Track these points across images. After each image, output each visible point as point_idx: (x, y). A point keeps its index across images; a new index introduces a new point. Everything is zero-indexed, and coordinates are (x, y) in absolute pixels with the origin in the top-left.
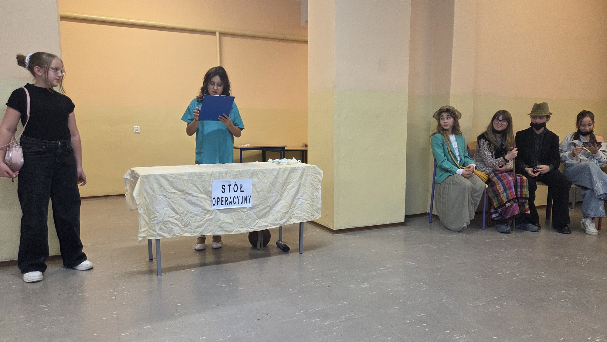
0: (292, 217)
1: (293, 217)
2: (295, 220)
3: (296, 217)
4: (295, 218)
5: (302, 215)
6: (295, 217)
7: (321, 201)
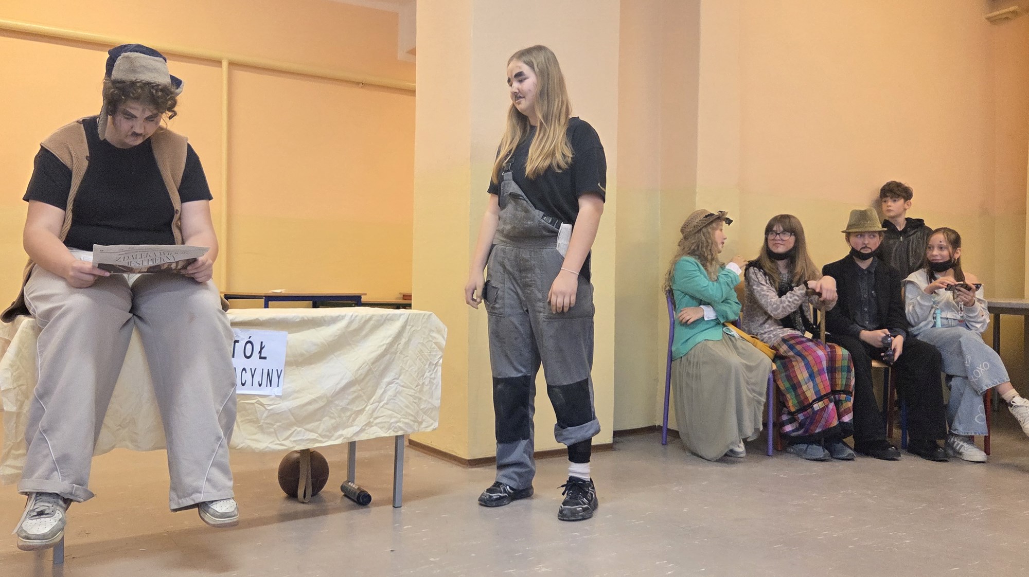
0: (373, 424)
1: (376, 424)
2: (379, 429)
3: (382, 422)
4: (381, 425)
5: (393, 420)
6: (379, 423)
7: (438, 393)
